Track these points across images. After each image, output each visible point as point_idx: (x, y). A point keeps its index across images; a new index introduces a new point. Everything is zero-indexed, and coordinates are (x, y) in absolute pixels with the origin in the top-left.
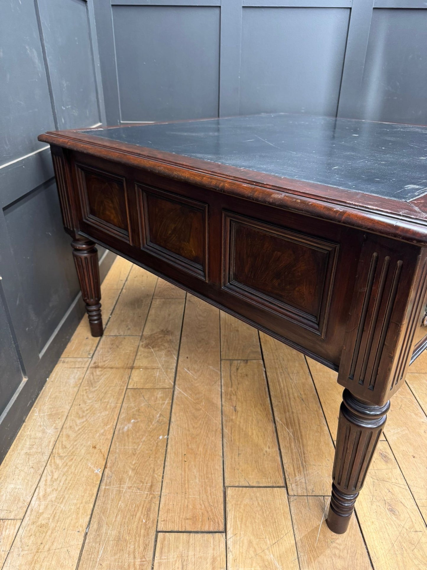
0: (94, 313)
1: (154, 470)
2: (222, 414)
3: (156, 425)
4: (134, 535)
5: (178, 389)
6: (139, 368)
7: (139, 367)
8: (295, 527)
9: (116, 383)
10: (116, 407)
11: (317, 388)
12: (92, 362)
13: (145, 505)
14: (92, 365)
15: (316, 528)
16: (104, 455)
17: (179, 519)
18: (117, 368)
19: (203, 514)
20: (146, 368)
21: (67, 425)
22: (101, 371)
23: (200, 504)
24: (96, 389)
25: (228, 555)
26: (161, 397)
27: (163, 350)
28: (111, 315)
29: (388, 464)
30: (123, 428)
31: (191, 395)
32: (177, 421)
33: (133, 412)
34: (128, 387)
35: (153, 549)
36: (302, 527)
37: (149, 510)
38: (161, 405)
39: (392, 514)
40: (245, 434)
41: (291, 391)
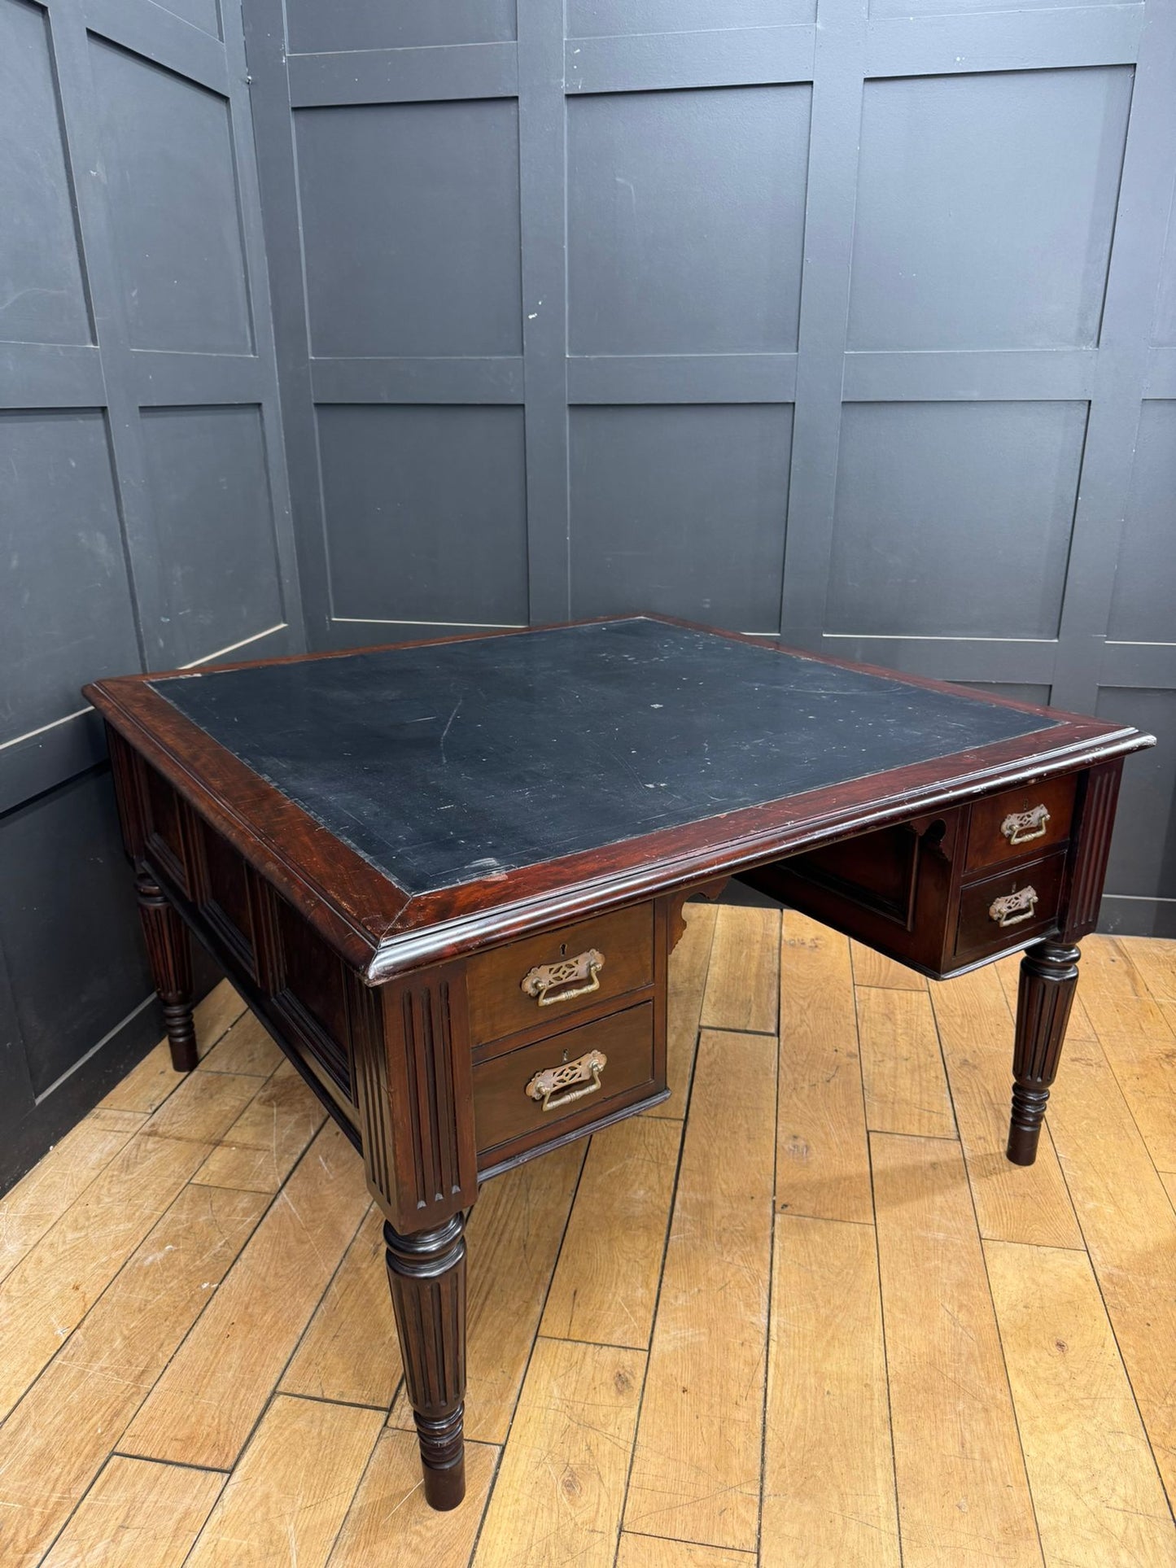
0: (177, 1021)
1: (162, 1345)
2: (344, 1257)
3: (207, 1260)
4: (71, 1451)
5: (285, 1196)
6: (230, 1145)
7: (233, 1142)
8: (364, 1484)
9: (173, 1171)
10: (150, 1218)
11: (570, 1225)
12: (149, 1123)
13: (114, 1405)
14: (146, 1129)
15: (403, 1492)
16: (85, 1305)
17: (163, 1436)
18: (190, 1141)
19: (208, 1435)
20: (245, 1147)
21: (47, 1241)
22: (158, 1142)
23: (213, 1417)
24: (130, 1177)
25: (215, 1511)
26: (243, 1209)
27: (297, 1112)
28: (232, 1026)
29: (621, 1397)
30: (146, 1258)
31: (304, 1210)
32: (252, 1258)
33: (178, 1230)
34: (192, 1182)
35: (91, 1480)
36: (378, 1485)
37: (117, 1414)
38: (238, 1223)
39: (565, 1492)
40: (367, 1300)
41: (512, 1224)
